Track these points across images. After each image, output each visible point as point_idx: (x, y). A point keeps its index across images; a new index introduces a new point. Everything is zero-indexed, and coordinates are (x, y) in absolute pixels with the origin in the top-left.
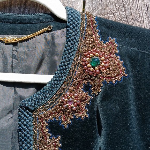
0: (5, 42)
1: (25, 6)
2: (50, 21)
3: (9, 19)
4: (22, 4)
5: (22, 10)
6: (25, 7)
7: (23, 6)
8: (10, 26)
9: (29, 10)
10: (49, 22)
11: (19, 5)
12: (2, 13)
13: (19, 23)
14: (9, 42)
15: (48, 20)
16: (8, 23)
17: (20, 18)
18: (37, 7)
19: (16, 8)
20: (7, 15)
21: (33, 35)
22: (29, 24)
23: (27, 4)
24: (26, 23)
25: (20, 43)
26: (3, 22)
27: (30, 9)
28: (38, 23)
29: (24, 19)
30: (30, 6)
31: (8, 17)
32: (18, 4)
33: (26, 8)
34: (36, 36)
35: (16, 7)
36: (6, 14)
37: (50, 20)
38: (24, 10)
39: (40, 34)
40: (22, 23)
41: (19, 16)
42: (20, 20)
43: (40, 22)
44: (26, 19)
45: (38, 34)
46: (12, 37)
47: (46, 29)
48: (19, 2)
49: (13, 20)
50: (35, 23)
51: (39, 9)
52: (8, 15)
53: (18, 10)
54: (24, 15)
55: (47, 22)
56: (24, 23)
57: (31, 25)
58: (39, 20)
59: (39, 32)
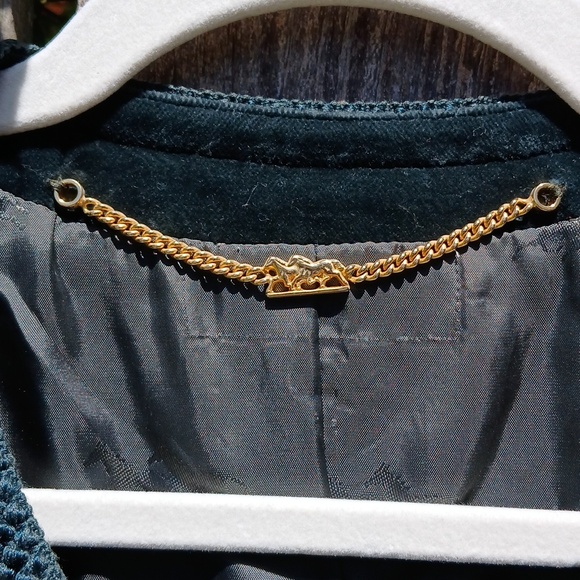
0: (271, 293)
1: (360, 44)
2: (543, 152)
3: (279, 138)
4: (342, 33)
5: (344, 74)
6: (363, 51)
7: (347, 43)
8: (289, 187)
9: (387, 73)
10: (534, 154)
11: (323, 39)
12: (232, 99)
13: (347, 165)
14: (297, 290)
15: (530, 142)
16: (275, 162)
17: (349, 128)
18: (433, 52)
19: (302, 56)
20: (268, 114)
21: (443, 244)
22: (405, 171)
23: (373, 29)
24: (389, 165)
25: (358, 295)
26: (246, 159)
27: (390, 63)
28: (468, 162)
29: (377, 138)
30: (393, 46)
31: (274, 123)
32: (316, 33)
33: (370, 59)
34: (462, 250)
35: (307, 51)
36: (259, 102)
37: (544, 141)
38: (354, 67)
39: (485, 239)
40: (365, 165)
41: (341, 119)
42: (352, 147)
43: (480, 155)
44: (387, 139)
45: (474, 238)
46: (307, 255)
47: (522, 206)
48: (321, 19)
49: (309, 143)
50: (449, 164)
51: (449, 63)
52: (276, 114)
53: (321, 70)
54: (372, 107)
55: (523, 158)
56: (376, 165)
57: (424, 175)
58: (472, 141)
59: (481, 226)
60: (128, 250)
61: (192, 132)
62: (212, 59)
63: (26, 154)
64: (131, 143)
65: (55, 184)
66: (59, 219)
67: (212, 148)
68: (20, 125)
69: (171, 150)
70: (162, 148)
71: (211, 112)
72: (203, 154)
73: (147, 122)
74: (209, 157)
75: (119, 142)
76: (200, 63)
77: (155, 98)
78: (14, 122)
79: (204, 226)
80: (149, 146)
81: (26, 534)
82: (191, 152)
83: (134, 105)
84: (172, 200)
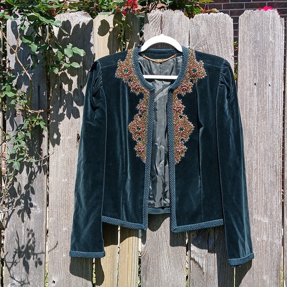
0: (157, 62)
25: (163, 62)
28: (170, 53)
37: (175, 52)
46: (160, 60)
47: (174, 56)
59: (171, 57)
65: (143, 55)
75: (147, 52)
80: (149, 53)
81: (143, 76)
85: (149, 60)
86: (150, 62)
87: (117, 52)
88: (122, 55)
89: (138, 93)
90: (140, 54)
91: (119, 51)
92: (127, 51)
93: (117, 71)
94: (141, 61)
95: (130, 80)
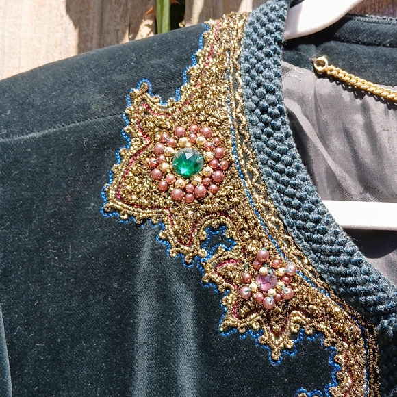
60: (350, 90)
61: (379, 35)
62: (382, 5)
63: (300, 47)
64: (348, 42)
65: (315, 60)
66: (316, 77)
67: (389, 42)
68: (298, 33)
69: (369, 44)
70: (364, 44)
71: (388, 26)
72: (384, 45)
73: (357, 31)
74: (388, 47)
75: (343, 41)
76: (377, 7)
77: (360, 20)
78: (296, 31)
79: (387, 78)
80: (357, 43)
81: (320, 208)
82: (379, 45)
83: (350, 24)
84: (371, 67)
85: (359, 93)
86: (365, 109)
87: (126, 40)
88: (160, 54)
89: (278, 343)
90: (296, 48)
91: (145, 31)
92: (199, 31)
93: (118, 168)
94: (301, 101)
95: (216, 238)
